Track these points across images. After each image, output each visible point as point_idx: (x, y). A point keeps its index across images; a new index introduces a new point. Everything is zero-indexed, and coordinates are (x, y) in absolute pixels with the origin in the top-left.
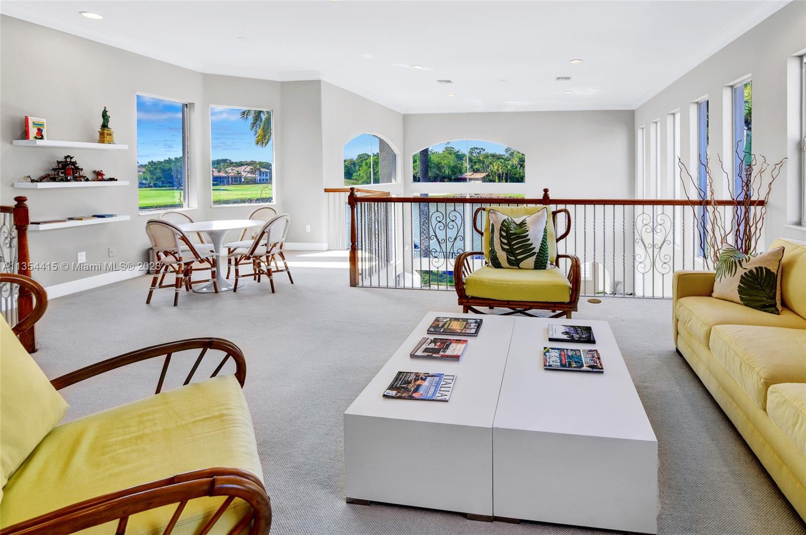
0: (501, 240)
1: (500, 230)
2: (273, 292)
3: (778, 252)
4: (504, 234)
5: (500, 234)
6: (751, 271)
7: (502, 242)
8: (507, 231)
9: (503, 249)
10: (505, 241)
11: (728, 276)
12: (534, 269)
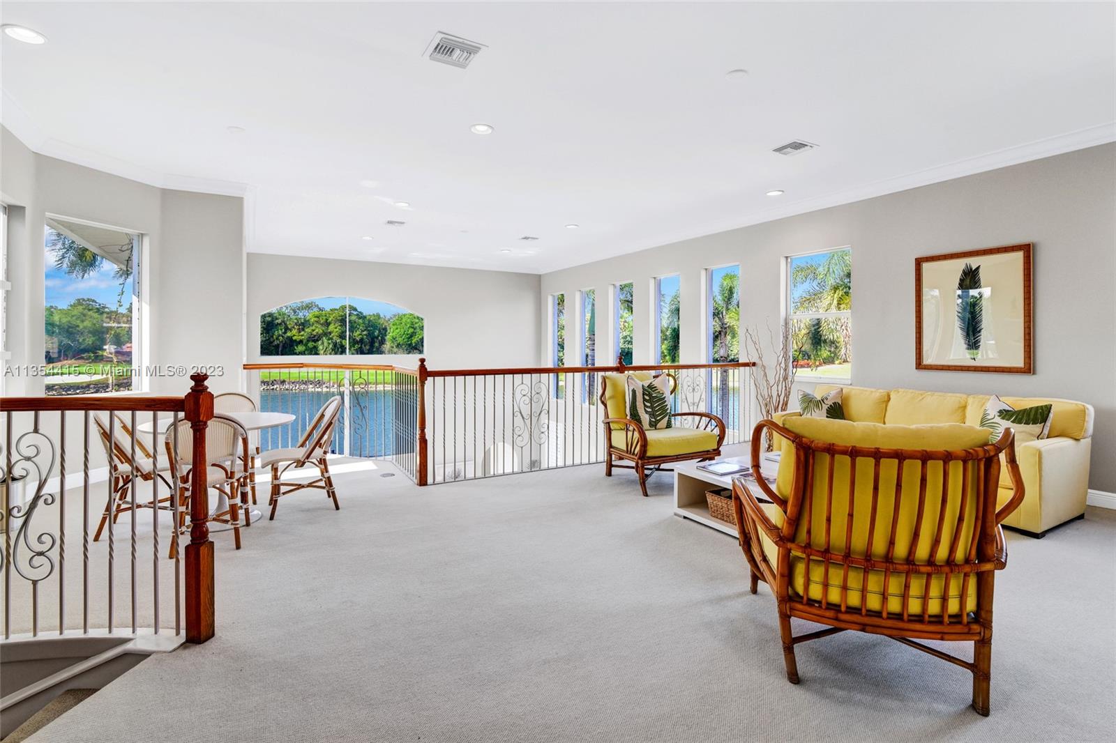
0: (644, 404)
1: (643, 394)
2: (337, 508)
3: (839, 392)
4: (647, 398)
5: (644, 398)
6: (831, 406)
7: (645, 406)
8: (650, 395)
9: (646, 412)
10: (648, 404)
11: (817, 411)
12: (666, 428)
